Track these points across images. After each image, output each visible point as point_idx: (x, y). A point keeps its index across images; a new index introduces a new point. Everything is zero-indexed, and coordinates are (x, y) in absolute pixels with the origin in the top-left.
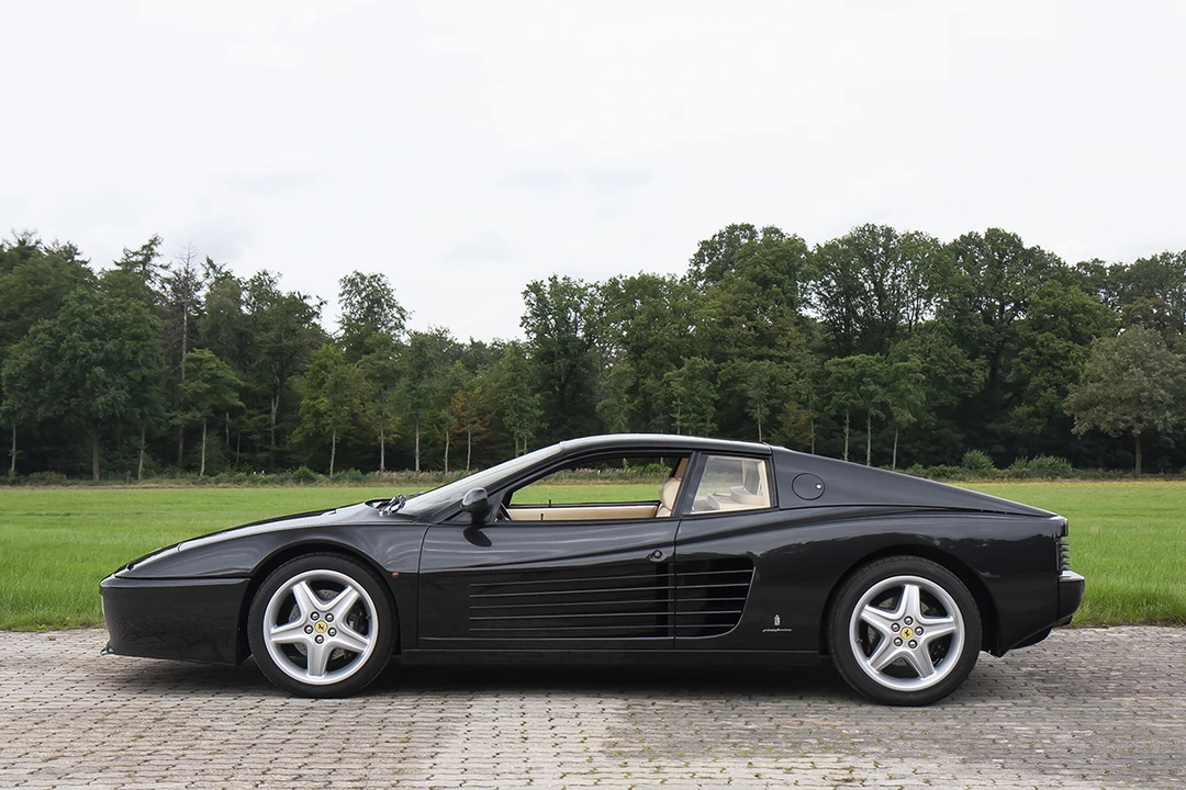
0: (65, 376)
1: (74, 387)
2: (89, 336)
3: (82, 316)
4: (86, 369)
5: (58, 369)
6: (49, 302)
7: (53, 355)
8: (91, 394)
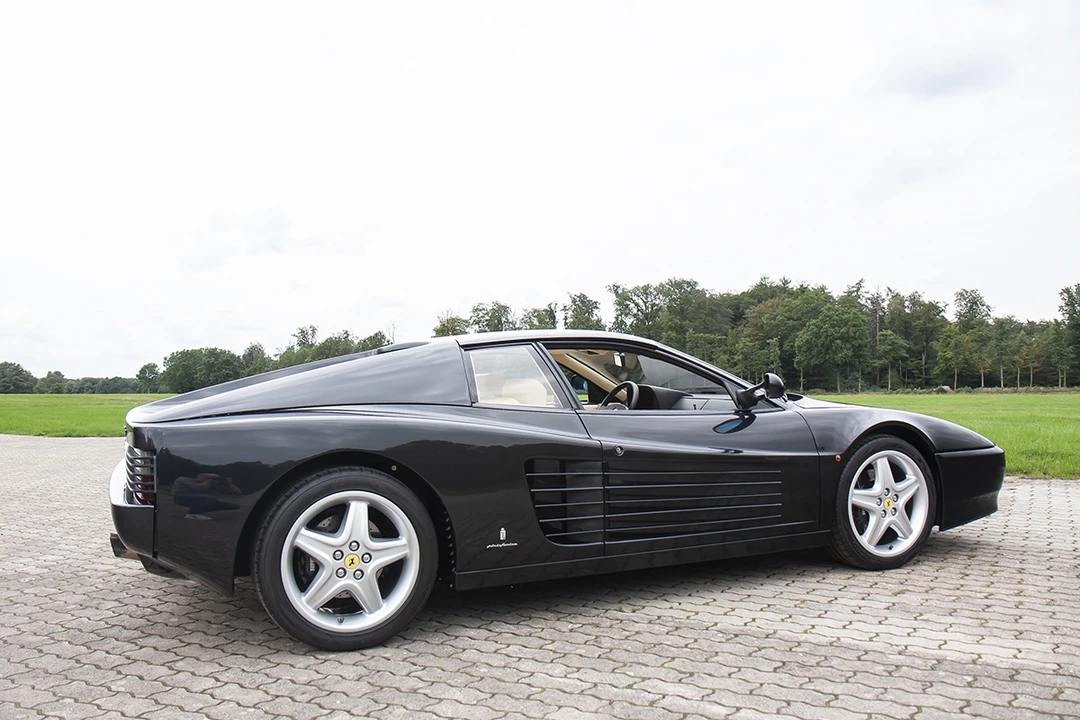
0: (823, 345)
1: (827, 350)
2: (833, 326)
3: (830, 317)
4: (832, 341)
5: (820, 342)
6: (815, 312)
7: (817, 335)
8: (835, 353)
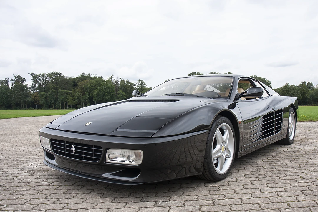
0: (102, 95)
1: (103, 96)
2: (105, 89)
3: (104, 86)
4: (105, 93)
5: (101, 93)
6: (99, 84)
7: (100, 91)
8: (106, 97)
